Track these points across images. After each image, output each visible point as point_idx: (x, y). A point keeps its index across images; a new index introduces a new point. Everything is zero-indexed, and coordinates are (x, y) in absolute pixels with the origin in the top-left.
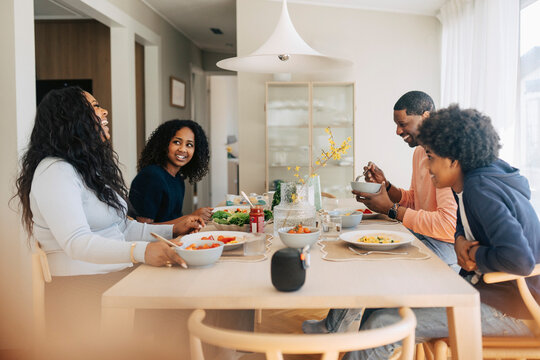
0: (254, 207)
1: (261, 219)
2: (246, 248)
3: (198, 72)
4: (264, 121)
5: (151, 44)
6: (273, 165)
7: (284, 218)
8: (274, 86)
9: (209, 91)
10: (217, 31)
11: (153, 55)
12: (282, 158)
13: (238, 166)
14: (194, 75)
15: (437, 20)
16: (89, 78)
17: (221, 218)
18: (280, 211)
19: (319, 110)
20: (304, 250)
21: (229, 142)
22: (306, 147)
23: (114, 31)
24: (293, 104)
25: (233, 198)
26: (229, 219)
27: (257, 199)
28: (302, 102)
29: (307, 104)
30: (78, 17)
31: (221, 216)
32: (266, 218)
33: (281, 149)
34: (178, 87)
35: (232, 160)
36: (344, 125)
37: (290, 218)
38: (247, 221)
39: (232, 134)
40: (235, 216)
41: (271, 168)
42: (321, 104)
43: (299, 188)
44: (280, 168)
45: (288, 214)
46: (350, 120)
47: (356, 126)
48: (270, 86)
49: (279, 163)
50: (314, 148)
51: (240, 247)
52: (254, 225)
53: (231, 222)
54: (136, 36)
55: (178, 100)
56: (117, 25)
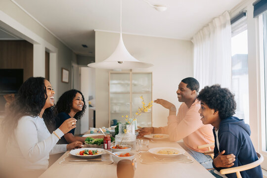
0: (106, 136)
1: (109, 142)
2: (103, 157)
3: (75, 65)
4: (108, 90)
5: (52, 52)
6: (113, 112)
7: (120, 141)
8: (113, 73)
9: (80, 75)
10: (85, 46)
11: (54, 57)
12: (117, 108)
13: (94, 112)
14: (73, 66)
15: (191, 42)
16: (22, 68)
17: (89, 141)
18: (119, 138)
19: (135, 85)
20: (134, 161)
21: (89, 100)
22: (129, 104)
23: (35, 46)
24: (123, 82)
25: (93, 129)
26: (93, 142)
27: (105, 130)
28: (127, 82)
29: (129, 82)
30: (18, 39)
31: (89, 140)
32: (112, 141)
33: (116, 104)
34: (66, 73)
35: (91, 108)
36: (147, 92)
37: (123, 141)
38: (103, 143)
39: (91, 95)
40: (96, 140)
41: (112, 113)
42: (136, 82)
43: (128, 126)
44: (116, 113)
45: (123, 139)
46: (150, 90)
47: (153, 93)
48: (111, 73)
49: (115, 111)
50: (132, 104)
51: (100, 157)
52: (106, 145)
53: (94, 143)
54: (46, 49)
55: (66, 79)
56: (37, 43)
